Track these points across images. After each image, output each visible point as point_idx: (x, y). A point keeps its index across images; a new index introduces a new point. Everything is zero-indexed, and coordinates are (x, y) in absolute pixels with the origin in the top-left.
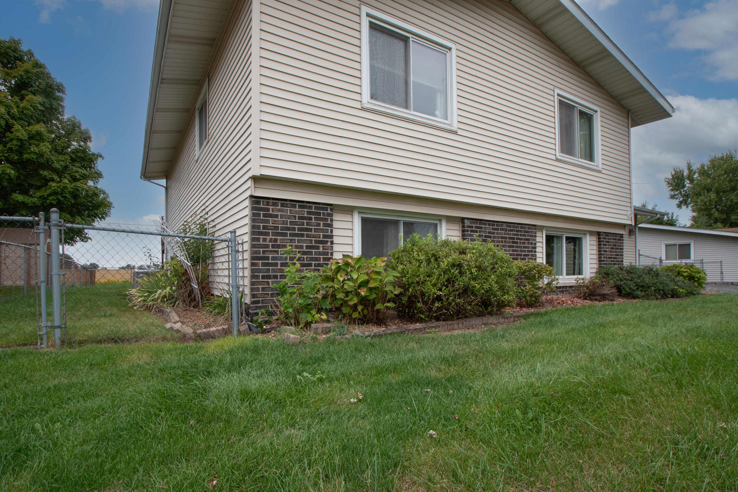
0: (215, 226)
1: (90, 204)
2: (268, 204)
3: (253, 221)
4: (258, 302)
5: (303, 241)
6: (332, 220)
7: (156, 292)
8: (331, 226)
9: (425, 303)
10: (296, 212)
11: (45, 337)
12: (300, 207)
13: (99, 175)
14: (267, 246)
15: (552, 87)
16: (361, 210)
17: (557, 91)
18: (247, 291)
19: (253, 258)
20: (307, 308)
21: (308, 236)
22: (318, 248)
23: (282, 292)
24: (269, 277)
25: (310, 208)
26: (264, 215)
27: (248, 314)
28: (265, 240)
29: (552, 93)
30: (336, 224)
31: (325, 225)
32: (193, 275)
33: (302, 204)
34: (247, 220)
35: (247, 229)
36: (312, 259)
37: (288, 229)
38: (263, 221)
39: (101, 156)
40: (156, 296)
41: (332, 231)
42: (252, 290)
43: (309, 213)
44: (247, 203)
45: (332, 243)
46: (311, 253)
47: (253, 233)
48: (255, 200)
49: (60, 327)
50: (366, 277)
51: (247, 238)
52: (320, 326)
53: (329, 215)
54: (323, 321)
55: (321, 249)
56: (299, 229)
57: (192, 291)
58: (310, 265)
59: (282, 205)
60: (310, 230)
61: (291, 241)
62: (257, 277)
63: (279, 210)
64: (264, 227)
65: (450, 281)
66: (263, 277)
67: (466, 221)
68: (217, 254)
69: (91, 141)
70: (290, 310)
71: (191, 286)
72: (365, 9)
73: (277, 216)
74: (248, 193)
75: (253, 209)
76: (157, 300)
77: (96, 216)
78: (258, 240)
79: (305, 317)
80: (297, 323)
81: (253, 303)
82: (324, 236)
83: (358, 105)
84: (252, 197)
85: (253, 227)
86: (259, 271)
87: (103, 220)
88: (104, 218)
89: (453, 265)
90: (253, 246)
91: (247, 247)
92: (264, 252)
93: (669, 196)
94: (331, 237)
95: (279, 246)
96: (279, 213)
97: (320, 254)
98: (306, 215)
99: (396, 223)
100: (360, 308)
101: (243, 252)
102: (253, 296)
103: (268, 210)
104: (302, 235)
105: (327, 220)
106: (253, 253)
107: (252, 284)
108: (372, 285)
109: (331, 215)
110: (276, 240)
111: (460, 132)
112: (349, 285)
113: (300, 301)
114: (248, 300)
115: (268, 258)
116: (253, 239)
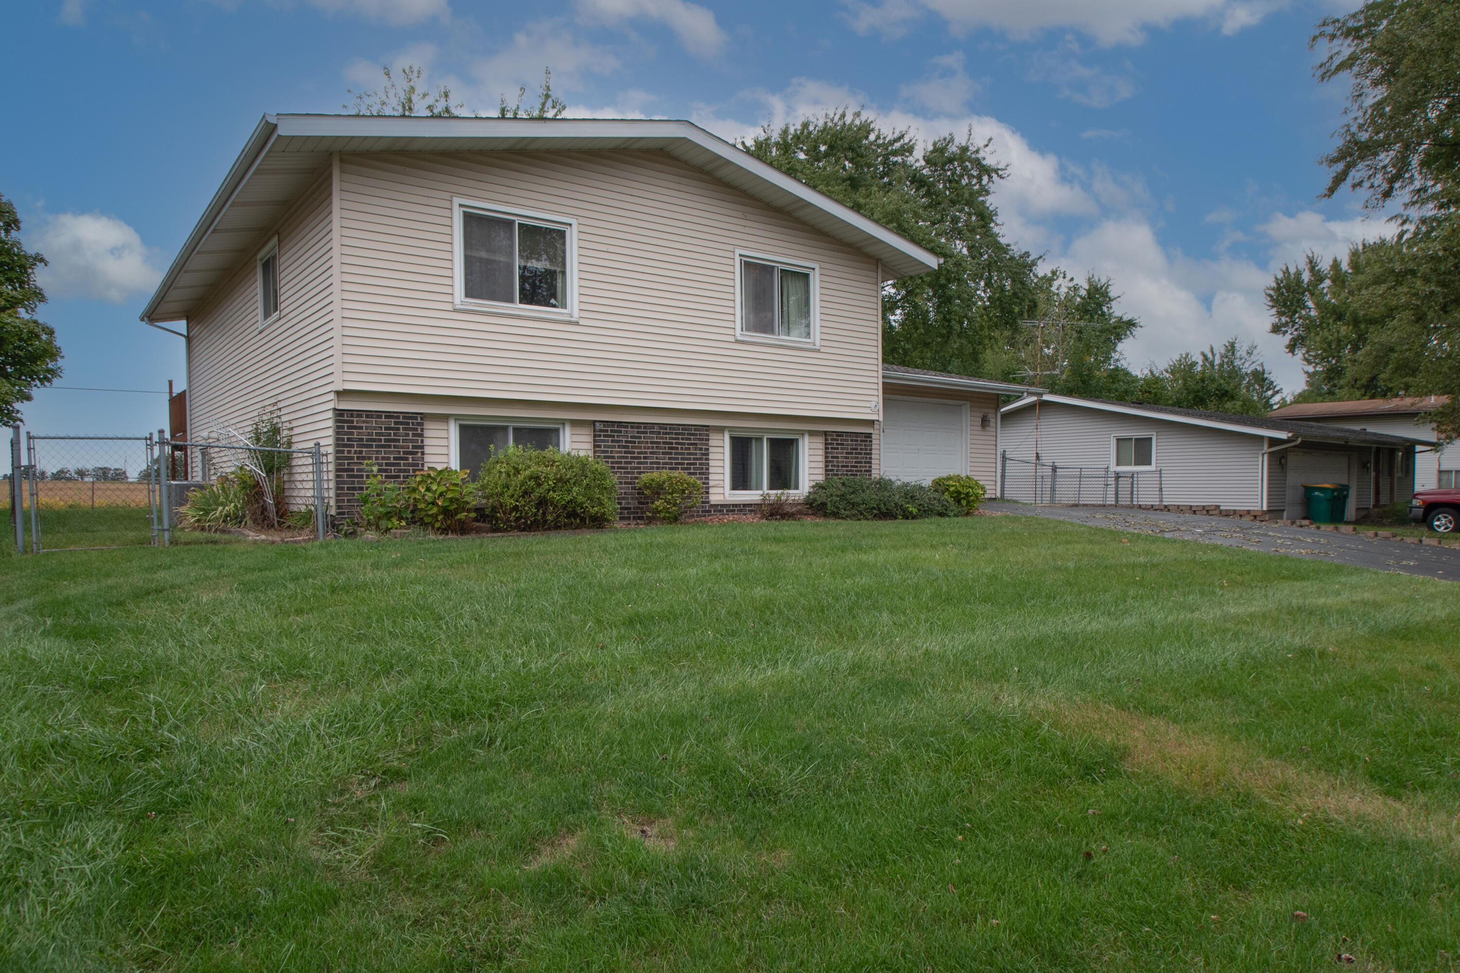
0: (292, 429)
1: (21, 353)
2: (352, 416)
3: (337, 433)
4: (343, 513)
5: (390, 452)
6: (422, 430)
7: (216, 510)
8: (421, 435)
9: (504, 513)
10: (382, 423)
11: (157, 539)
12: (386, 417)
13: (39, 295)
14: (352, 458)
15: (731, 248)
16: (457, 417)
17: (738, 251)
18: (332, 503)
19: (337, 470)
20: (388, 516)
21: (395, 447)
22: (407, 459)
23: (366, 502)
24: (354, 489)
25: (398, 417)
26: (348, 428)
27: (333, 526)
28: (349, 452)
29: (730, 255)
30: (427, 433)
31: (414, 435)
32: (267, 488)
33: (389, 415)
34: (330, 432)
35: (331, 441)
36: (400, 471)
37: (374, 440)
38: (346, 433)
39: (42, 260)
40: (218, 514)
41: (422, 441)
42: (337, 501)
43: (396, 423)
44: (330, 414)
45: (423, 453)
46: (399, 465)
47: (337, 445)
48: (339, 413)
50: (444, 489)
51: (331, 450)
52: (399, 531)
53: (418, 424)
54: (401, 527)
55: (410, 461)
56: (386, 440)
57: (264, 509)
58: (399, 477)
59: (367, 416)
60: (398, 441)
61: (377, 452)
62: (343, 488)
63: (364, 422)
64: (349, 439)
65: (526, 493)
66: (348, 489)
67: (597, 424)
68: (294, 463)
69: (19, 229)
70: (371, 517)
71: (265, 501)
72: (457, 201)
73: (361, 428)
74: (331, 405)
75: (337, 421)
76: (217, 519)
77: (33, 375)
78: (343, 452)
79: (383, 523)
80: (378, 528)
81: (339, 514)
82: (414, 447)
83: (449, 307)
84: (335, 409)
85: (337, 439)
86: (344, 482)
87: (46, 383)
88: (49, 380)
89: (531, 478)
90: (337, 458)
91: (331, 458)
92: (349, 464)
93: (1269, 327)
94: (422, 447)
95: (364, 458)
96: (364, 425)
97: (409, 465)
98: (393, 425)
99: (505, 428)
100: (440, 517)
101: (328, 463)
102: (339, 507)
103: (352, 422)
104: (389, 446)
105: (416, 429)
106: (338, 465)
107: (337, 495)
108: (450, 495)
109: (422, 424)
110: (361, 452)
111: (582, 322)
112: (429, 496)
113: (381, 509)
114: (333, 512)
115: (353, 470)
116: (337, 452)
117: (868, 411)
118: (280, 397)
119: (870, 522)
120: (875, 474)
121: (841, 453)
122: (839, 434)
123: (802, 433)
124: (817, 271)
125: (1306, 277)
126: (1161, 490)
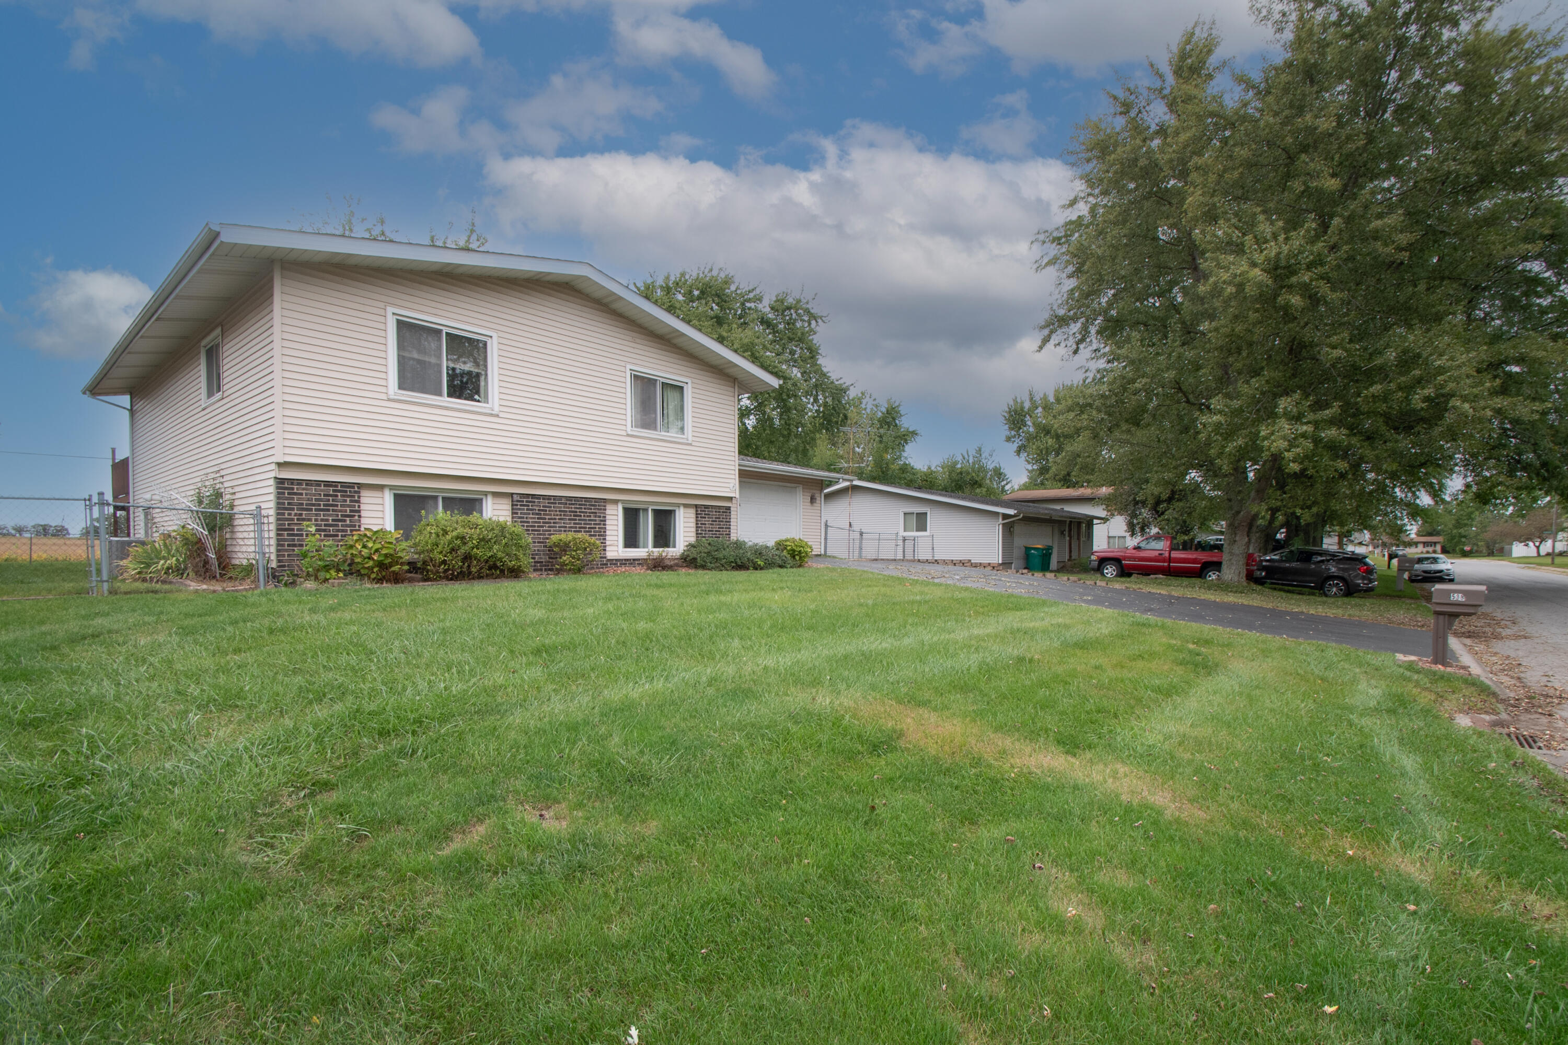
0: (234, 493)
2: (292, 484)
3: (278, 498)
4: (284, 566)
5: (329, 515)
6: (359, 497)
7: (158, 563)
8: (359, 502)
9: (434, 566)
10: (321, 490)
11: (95, 589)
12: (325, 486)
14: (293, 520)
15: (623, 364)
16: (391, 488)
17: (629, 367)
18: (273, 557)
19: (278, 530)
20: (327, 568)
21: (333, 510)
22: (345, 521)
23: (305, 556)
24: (295, 545)
25: (337, 486)
26: (289, 494)
27: (274, 577)
28: (290, 514)
29: (623, 369)
30: (363, 500)
31: (351, 501)
32: (209, 543)
33: (328, 484)
34: (272, 497)
35: (272, 505)
36: (338, 531)
37: (314, 505)
38: (287, 499)
40: (159, 567)
41: (359, 507)
42: (278, 556)
43: (334, 491)
44: (272, 482)
45: (360, 516)
46: (337, 525)
47: (278, 508)
48: (280, 482)
49: (107, 581)
50: (380, 546)
51: (272, 512)
52: (336, 581)
53: (356, 492)
54: (339, 578)
55: (348, 522)
56: (324, 505)
57: (206, 562)
58: (337, 536)
59: (307, 485)
60: (337, 506)
61: (316, 515)
62: (283, 545)
63: (304, 489)
64: (289, 504)
65: (453, 550)
66: (289, 545)
67: (515, 496)
68: (236, 523)
70: (310, 569)
71: (207, 556)
72: (390, 310)
73: (302, 494)
74: (273, 474)
75: (278, 488)
76: (159, 571)
78: (284, 514)
79: (322, 575)
80: (316, 578)
81: (279, 566)
82: (351, 511)
83: (384, 397)
84: (276, 478)
85: (278, 503)
86: (285, 540)
89: (457, 538)
90: (278, 520)
91: (272, 519)
92: (289, 525)
94: (359, 511)
95: (304, 520)
96: (304, 492)
97: (347, 526)
98: (331, 493)
99: (436, 498)
100: (375, 570)
101: (269, 523)
102: (279, 561)
103: (293, 489)
104: (328, 510)
105: (354, 497)
106: (278, 525)
107: (278, 551)
108: (384, 552)
109: (359, 492)
110: (301, 515)
111: (501, 415)
112: (365, 552)
113: (319, 563)
114: (274, 564)
115: (293, 530)
116: (278, 514)
117: (728, 490)
118: (223, 466)
119: (729, 573)
120: (733, 537)
121: (708, 521)
122: (706, 507)
123: (678, 505)
124: (690, 384)
125: (1027, 405)
126: (933, 549)
